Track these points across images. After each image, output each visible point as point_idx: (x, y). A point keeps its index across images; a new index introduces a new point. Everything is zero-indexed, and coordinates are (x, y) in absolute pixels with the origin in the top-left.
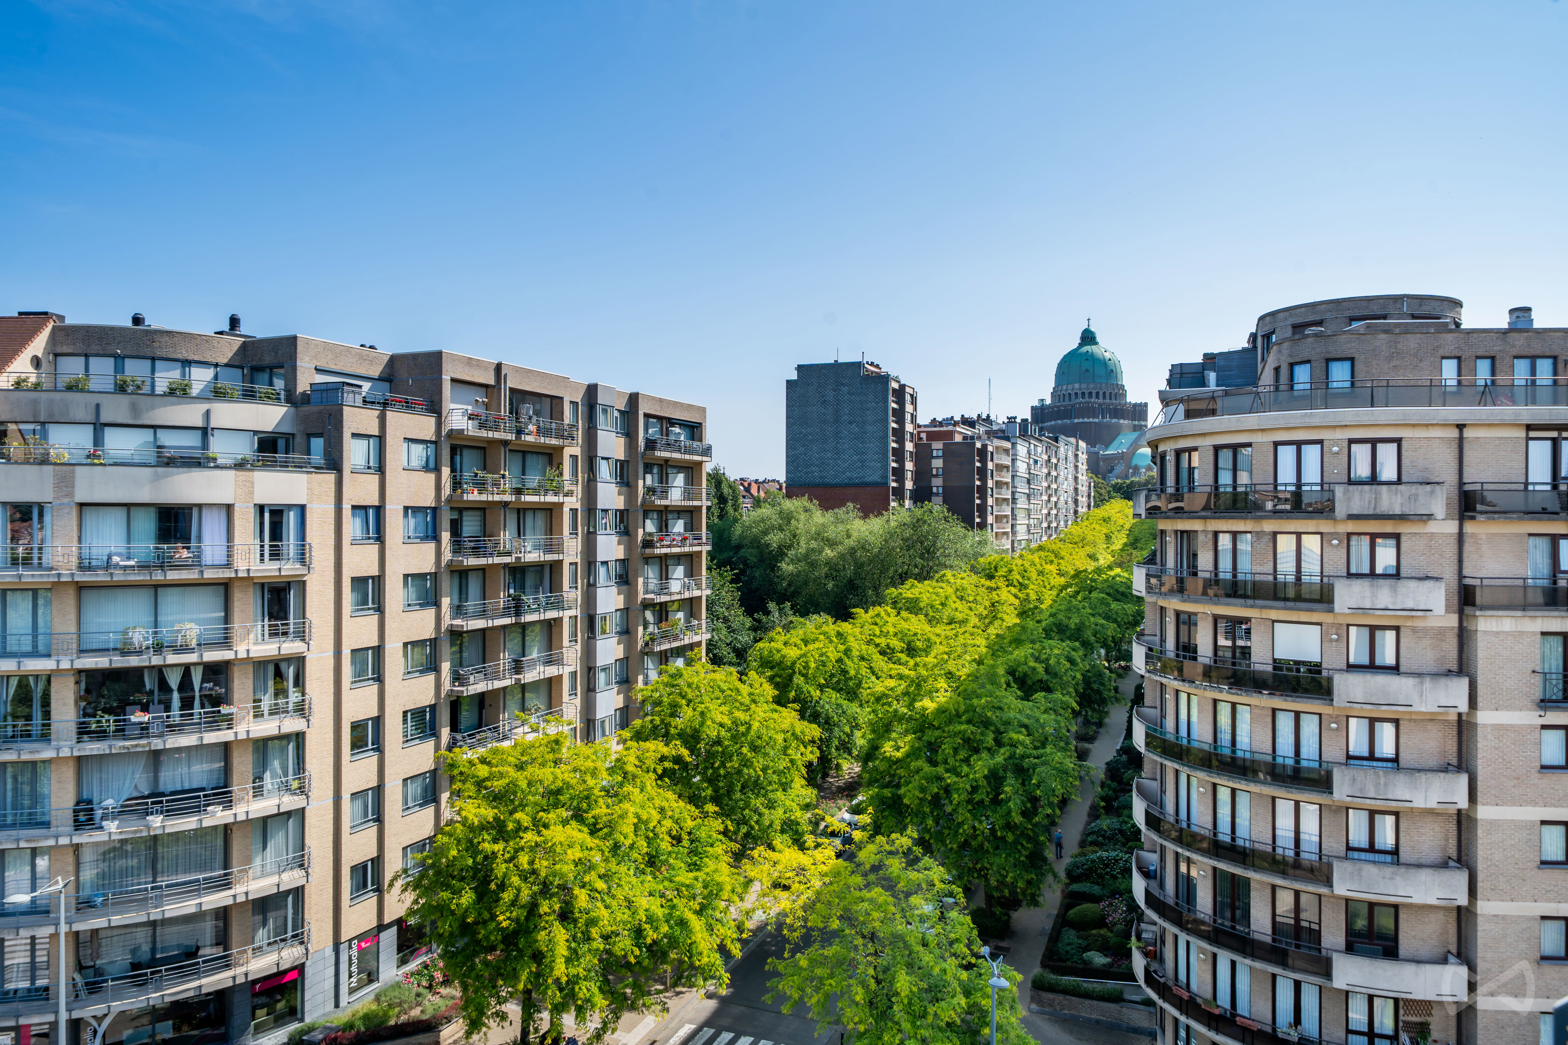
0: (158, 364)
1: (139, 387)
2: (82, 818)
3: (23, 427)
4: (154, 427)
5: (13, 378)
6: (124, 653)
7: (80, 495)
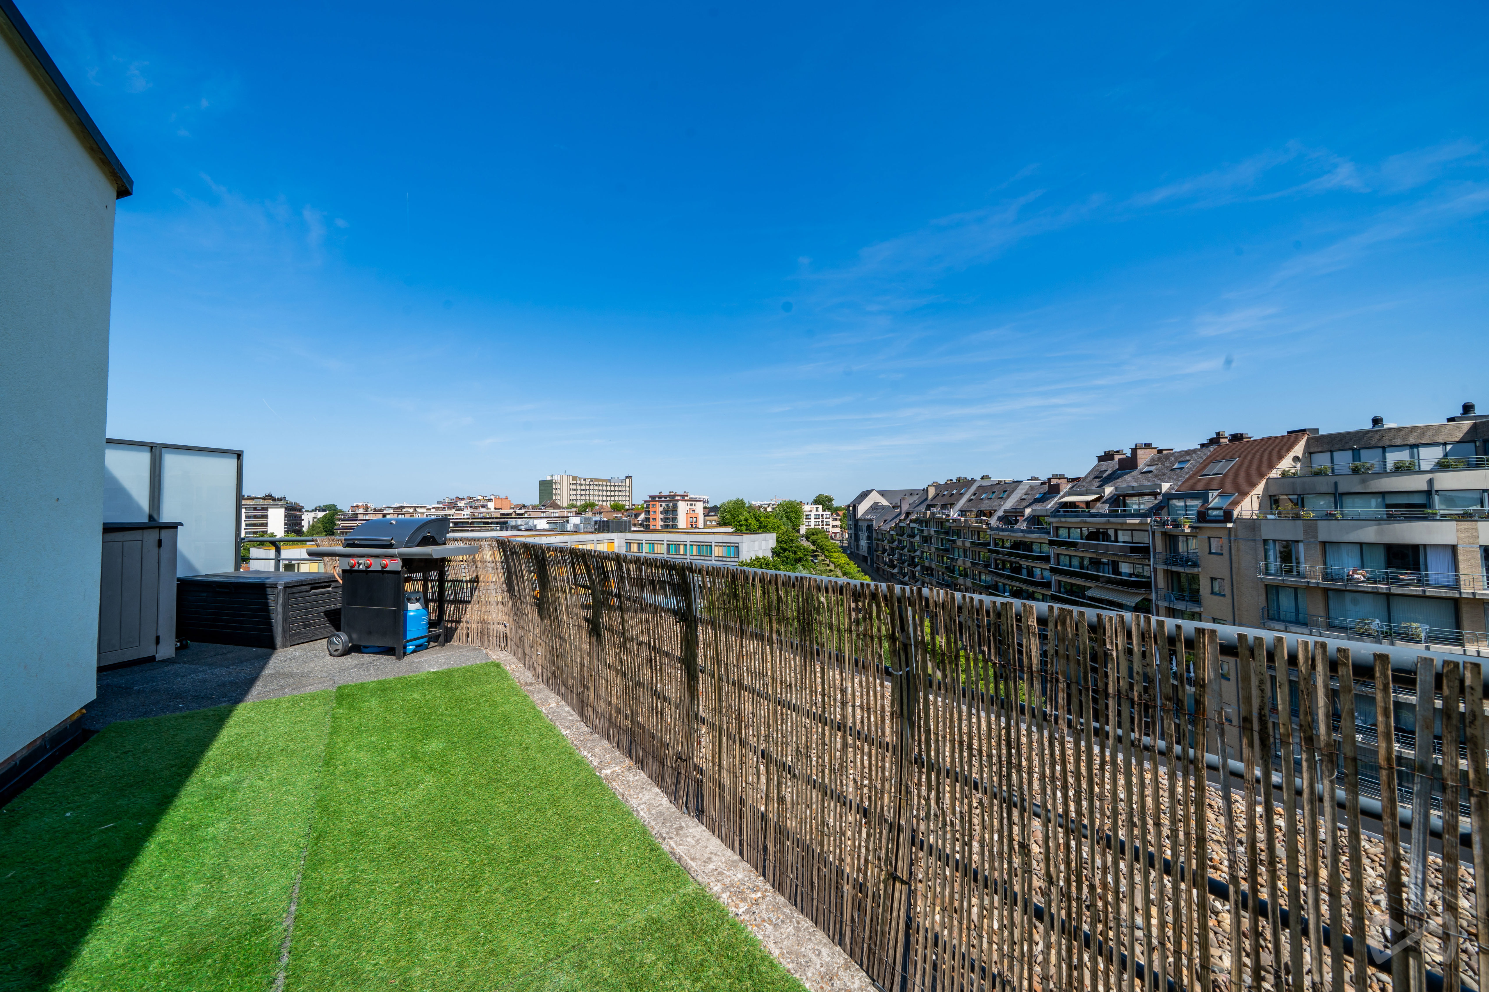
0: (1388, 450)
1: (1368, 469)
3: (1290, 497)
4: (1383, 493)
5: (1281, 471)
6: (1359, 634)
7: (1322, 537)
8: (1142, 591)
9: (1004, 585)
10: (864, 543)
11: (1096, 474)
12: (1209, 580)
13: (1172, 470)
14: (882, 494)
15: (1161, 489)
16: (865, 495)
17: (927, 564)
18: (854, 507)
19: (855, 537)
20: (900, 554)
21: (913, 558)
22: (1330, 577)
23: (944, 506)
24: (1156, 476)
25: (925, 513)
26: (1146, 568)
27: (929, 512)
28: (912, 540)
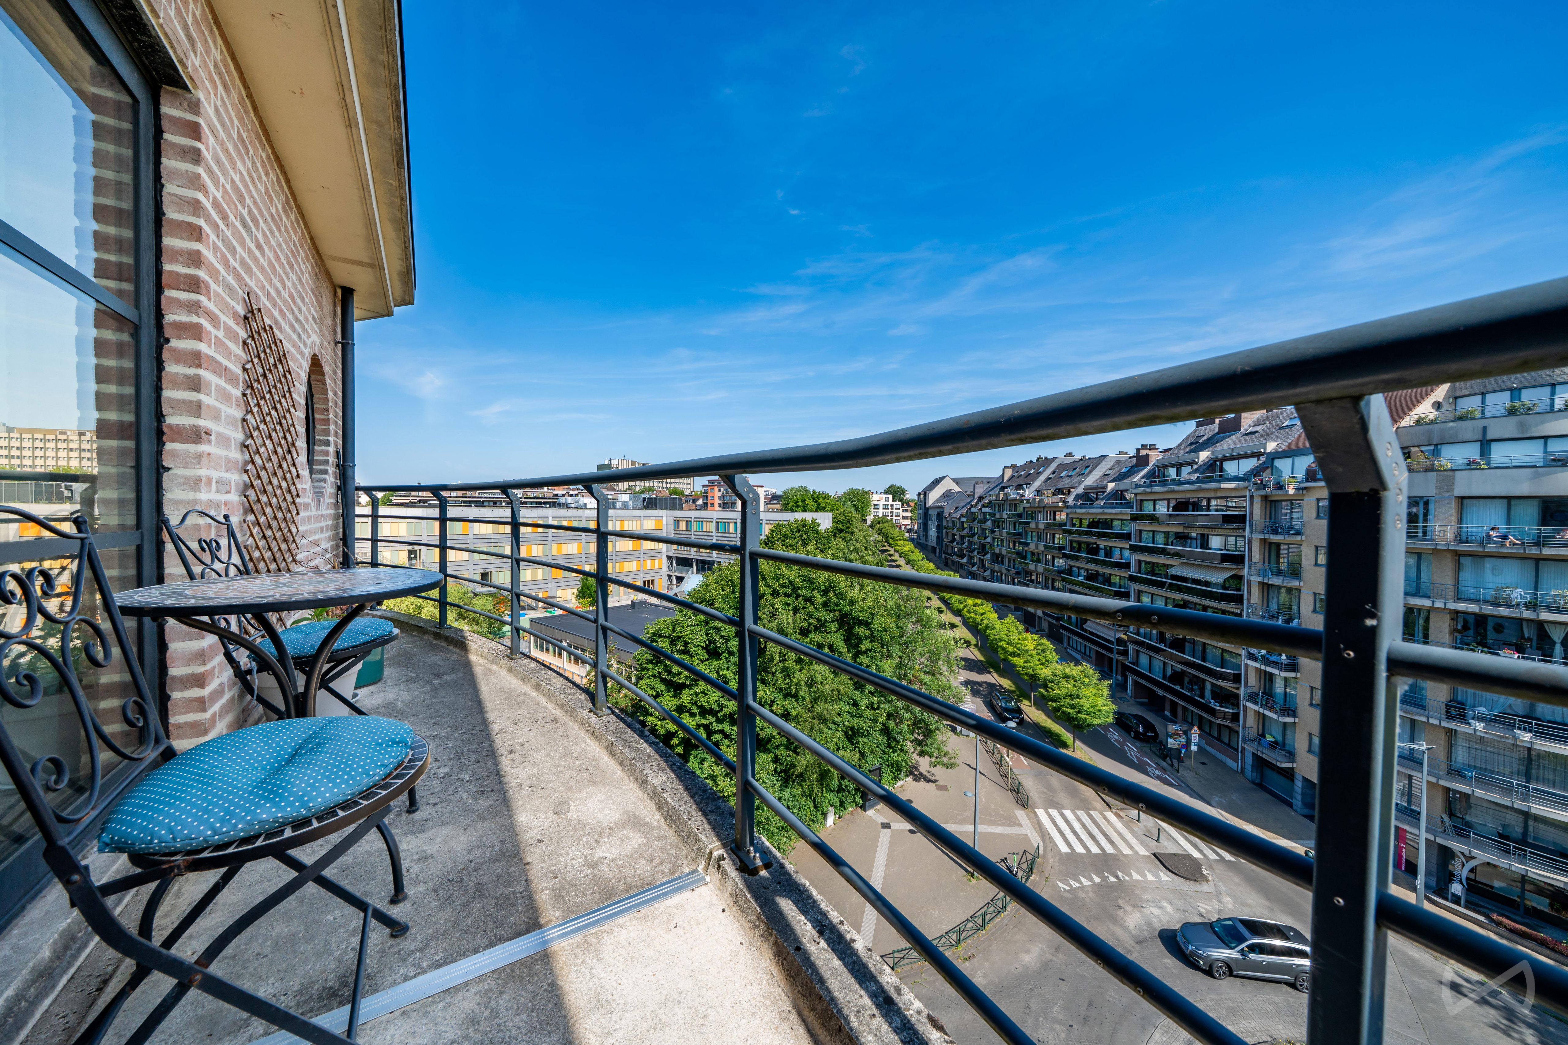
0: (1558, 388)
1: (1529, 409)
2: (1453, 712)
3: (1423, 448)
4: (1545, 438)
5: (1416, 418)
6: (1493, 604)
7: (1459, 491)
8: (1233, 566)
9: (1079, 568)
10: (933, 532)
11: (1192, 440)
12: (1313, 549)
13: (1281, 428)
14: (957, 481)
15: (1265, 449)
16: (937, 482)
17: (997, 551)
18: (925, 494)
19: (925, 527)
20: (971, 543)
21: (984, 546)
22: (1464, 537)
23: (1019, 487)
24: (1262, 436)
25: (998, 495)
26: (1240, 540)
27: (1002, 494)
28: (983, 526)
